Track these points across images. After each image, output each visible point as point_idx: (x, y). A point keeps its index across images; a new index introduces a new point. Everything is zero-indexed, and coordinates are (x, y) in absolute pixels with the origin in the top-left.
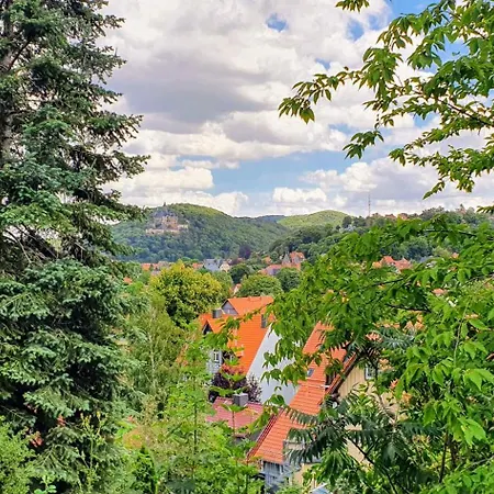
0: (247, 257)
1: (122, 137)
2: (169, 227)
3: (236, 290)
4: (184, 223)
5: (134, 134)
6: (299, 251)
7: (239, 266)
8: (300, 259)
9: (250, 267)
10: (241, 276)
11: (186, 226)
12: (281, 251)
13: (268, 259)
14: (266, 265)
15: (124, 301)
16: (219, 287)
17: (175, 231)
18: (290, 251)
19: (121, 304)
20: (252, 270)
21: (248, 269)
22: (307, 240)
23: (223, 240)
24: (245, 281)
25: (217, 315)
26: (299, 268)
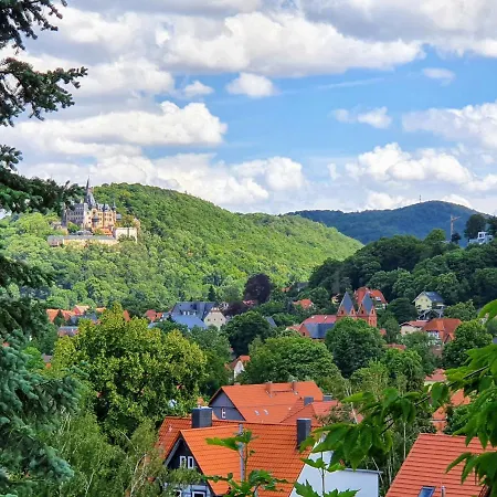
0: (262, 298)
1: (25, 26)
2: (97, 234)
3: (239, 368)
4: (128, 224)
5: (53, 20)
6: (373, 287)
7: (246, 316)
8: (375, 303)
9: (269, 319)
10: (251, 338)
11: (133, 232)
12: (336, 287)
13: (307, 304)
14: (302, 316)
15: (27, 386)
16: (203, 360)
17: (110, 243)
18: (355, 287)
19: (19, 392)
20: (273, 325)
21: (265, 325)
22: (388, 265)
23: (213, 262)
24: (257, 349)
25: (202, 421)
26: (372, 321)
